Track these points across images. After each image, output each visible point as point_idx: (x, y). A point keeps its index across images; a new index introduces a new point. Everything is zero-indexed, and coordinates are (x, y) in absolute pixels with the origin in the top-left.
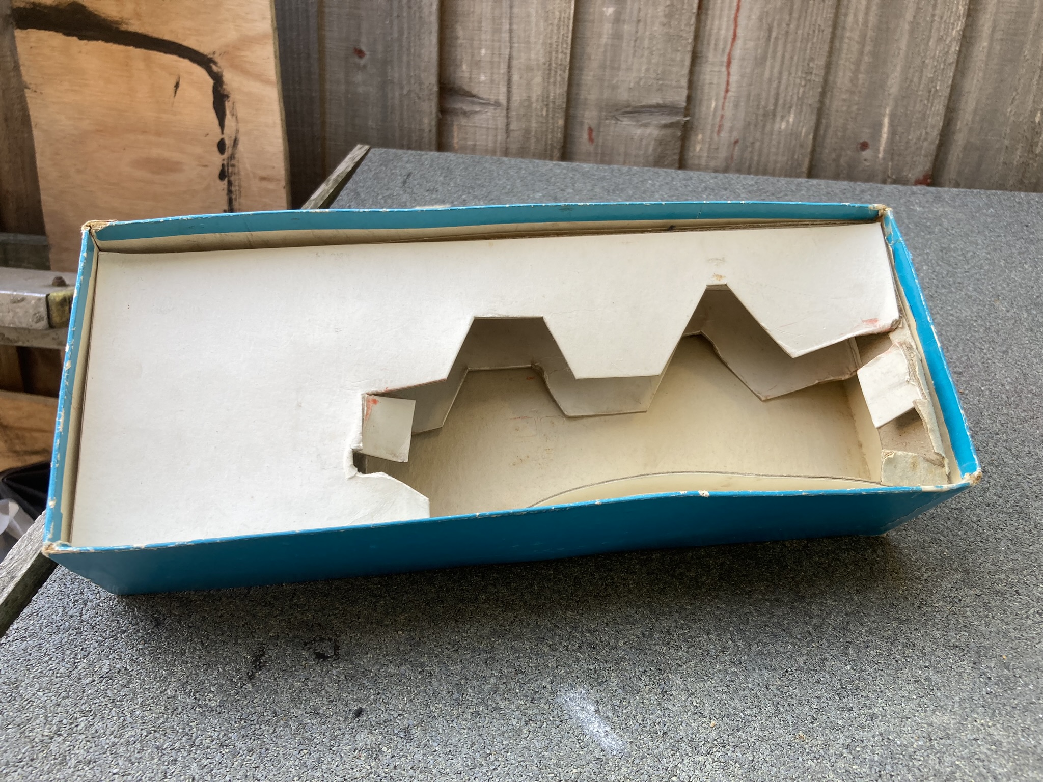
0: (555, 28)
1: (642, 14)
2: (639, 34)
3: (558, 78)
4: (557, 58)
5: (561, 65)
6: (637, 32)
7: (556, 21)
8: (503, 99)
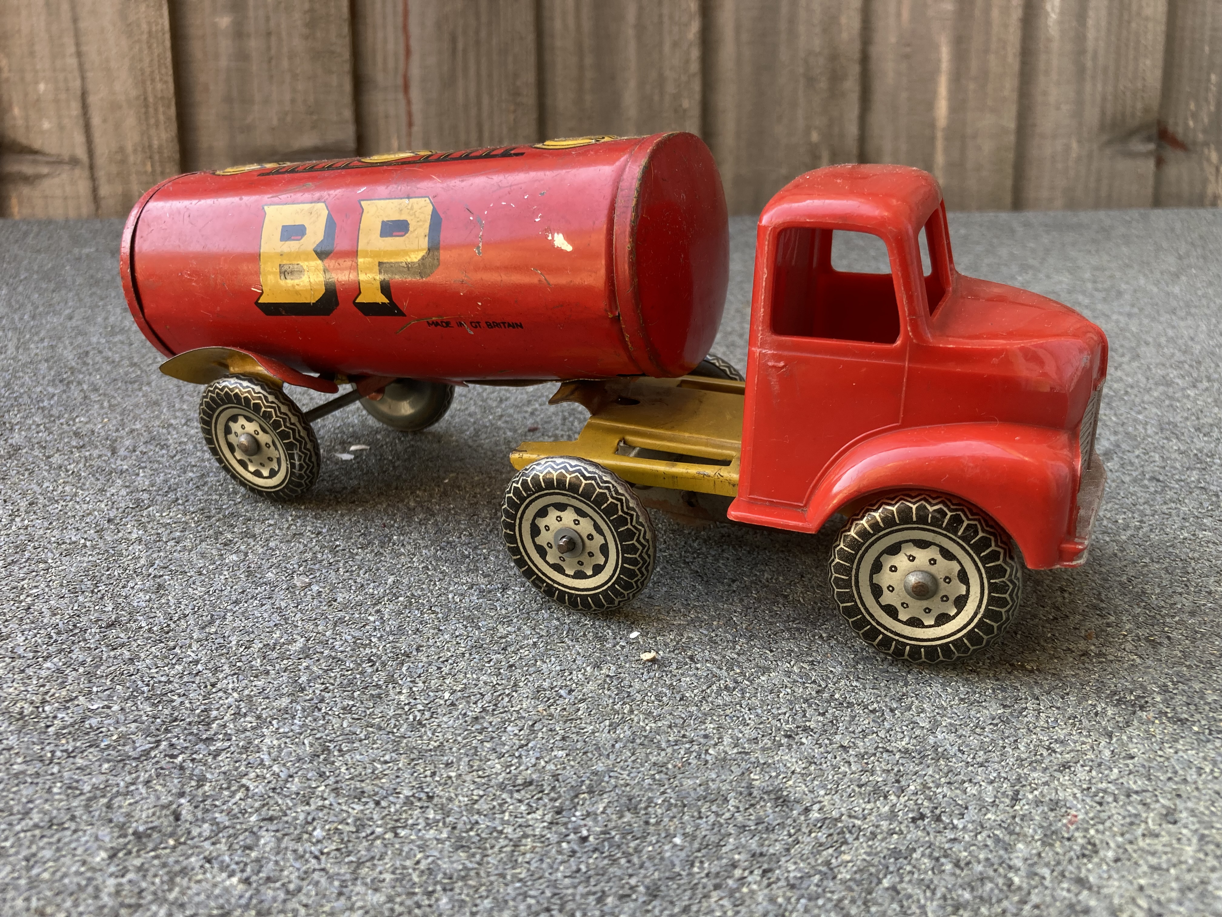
0: (145, 46)
1: (272, 23)
2: (273, 52)
3: (162, 118)
4: (154, 89)
5: (162, 98)
6: (269, 48)
7: (145, 37)
8: (81, 153)
